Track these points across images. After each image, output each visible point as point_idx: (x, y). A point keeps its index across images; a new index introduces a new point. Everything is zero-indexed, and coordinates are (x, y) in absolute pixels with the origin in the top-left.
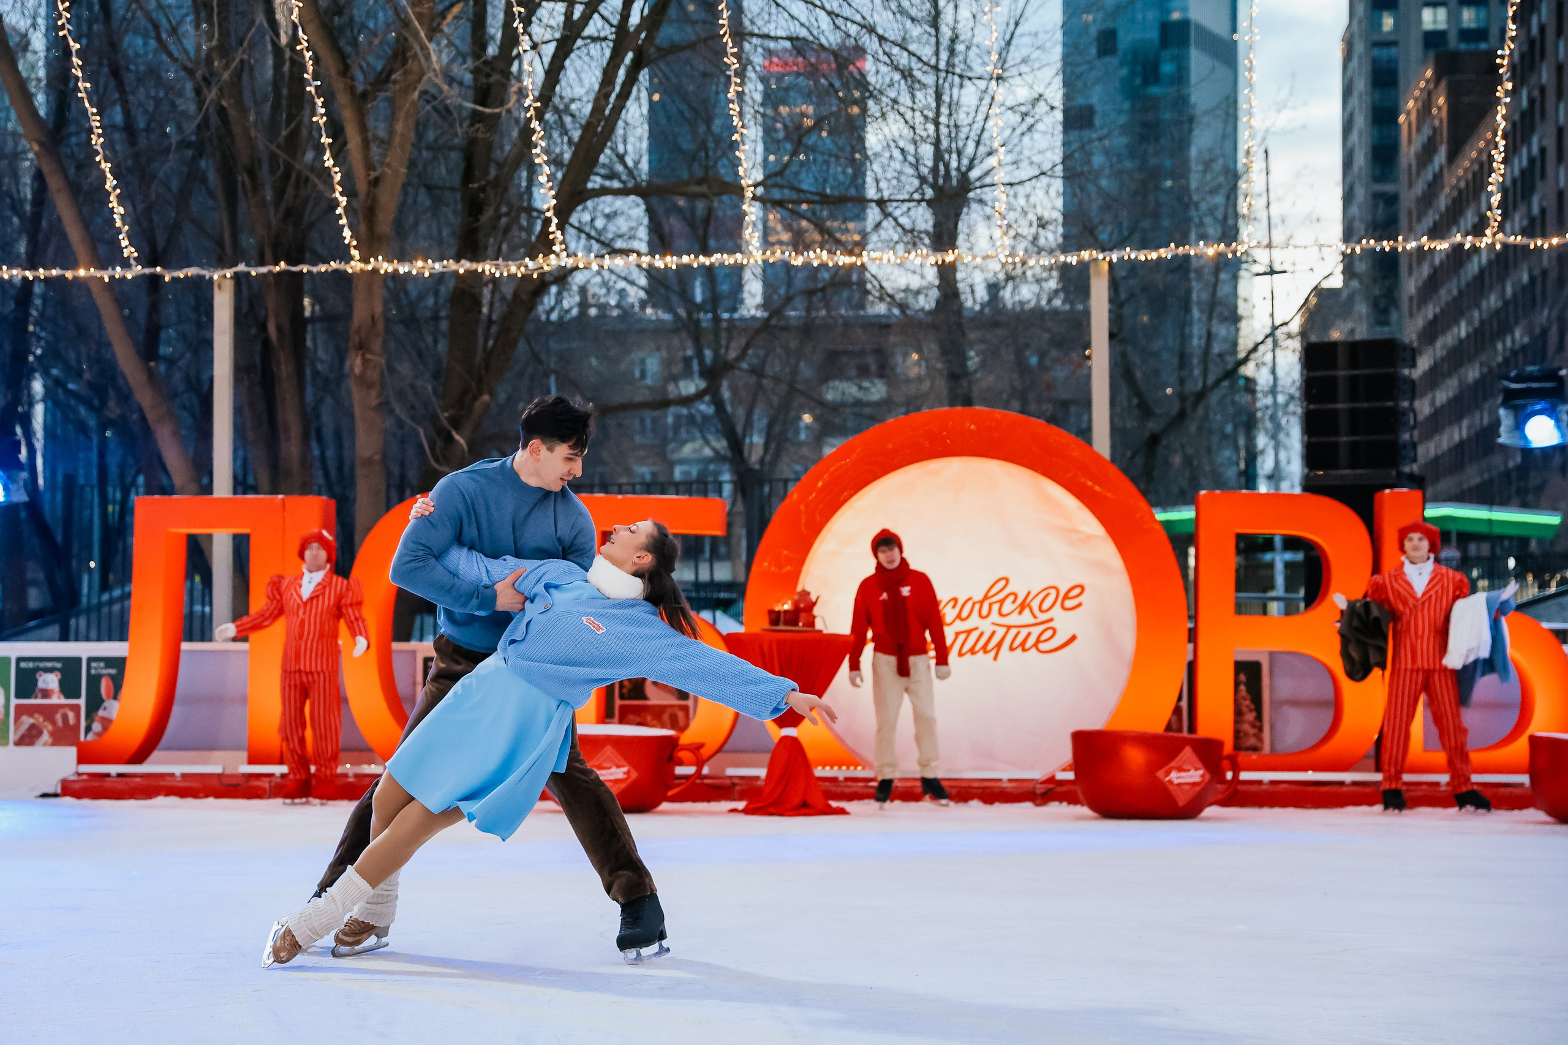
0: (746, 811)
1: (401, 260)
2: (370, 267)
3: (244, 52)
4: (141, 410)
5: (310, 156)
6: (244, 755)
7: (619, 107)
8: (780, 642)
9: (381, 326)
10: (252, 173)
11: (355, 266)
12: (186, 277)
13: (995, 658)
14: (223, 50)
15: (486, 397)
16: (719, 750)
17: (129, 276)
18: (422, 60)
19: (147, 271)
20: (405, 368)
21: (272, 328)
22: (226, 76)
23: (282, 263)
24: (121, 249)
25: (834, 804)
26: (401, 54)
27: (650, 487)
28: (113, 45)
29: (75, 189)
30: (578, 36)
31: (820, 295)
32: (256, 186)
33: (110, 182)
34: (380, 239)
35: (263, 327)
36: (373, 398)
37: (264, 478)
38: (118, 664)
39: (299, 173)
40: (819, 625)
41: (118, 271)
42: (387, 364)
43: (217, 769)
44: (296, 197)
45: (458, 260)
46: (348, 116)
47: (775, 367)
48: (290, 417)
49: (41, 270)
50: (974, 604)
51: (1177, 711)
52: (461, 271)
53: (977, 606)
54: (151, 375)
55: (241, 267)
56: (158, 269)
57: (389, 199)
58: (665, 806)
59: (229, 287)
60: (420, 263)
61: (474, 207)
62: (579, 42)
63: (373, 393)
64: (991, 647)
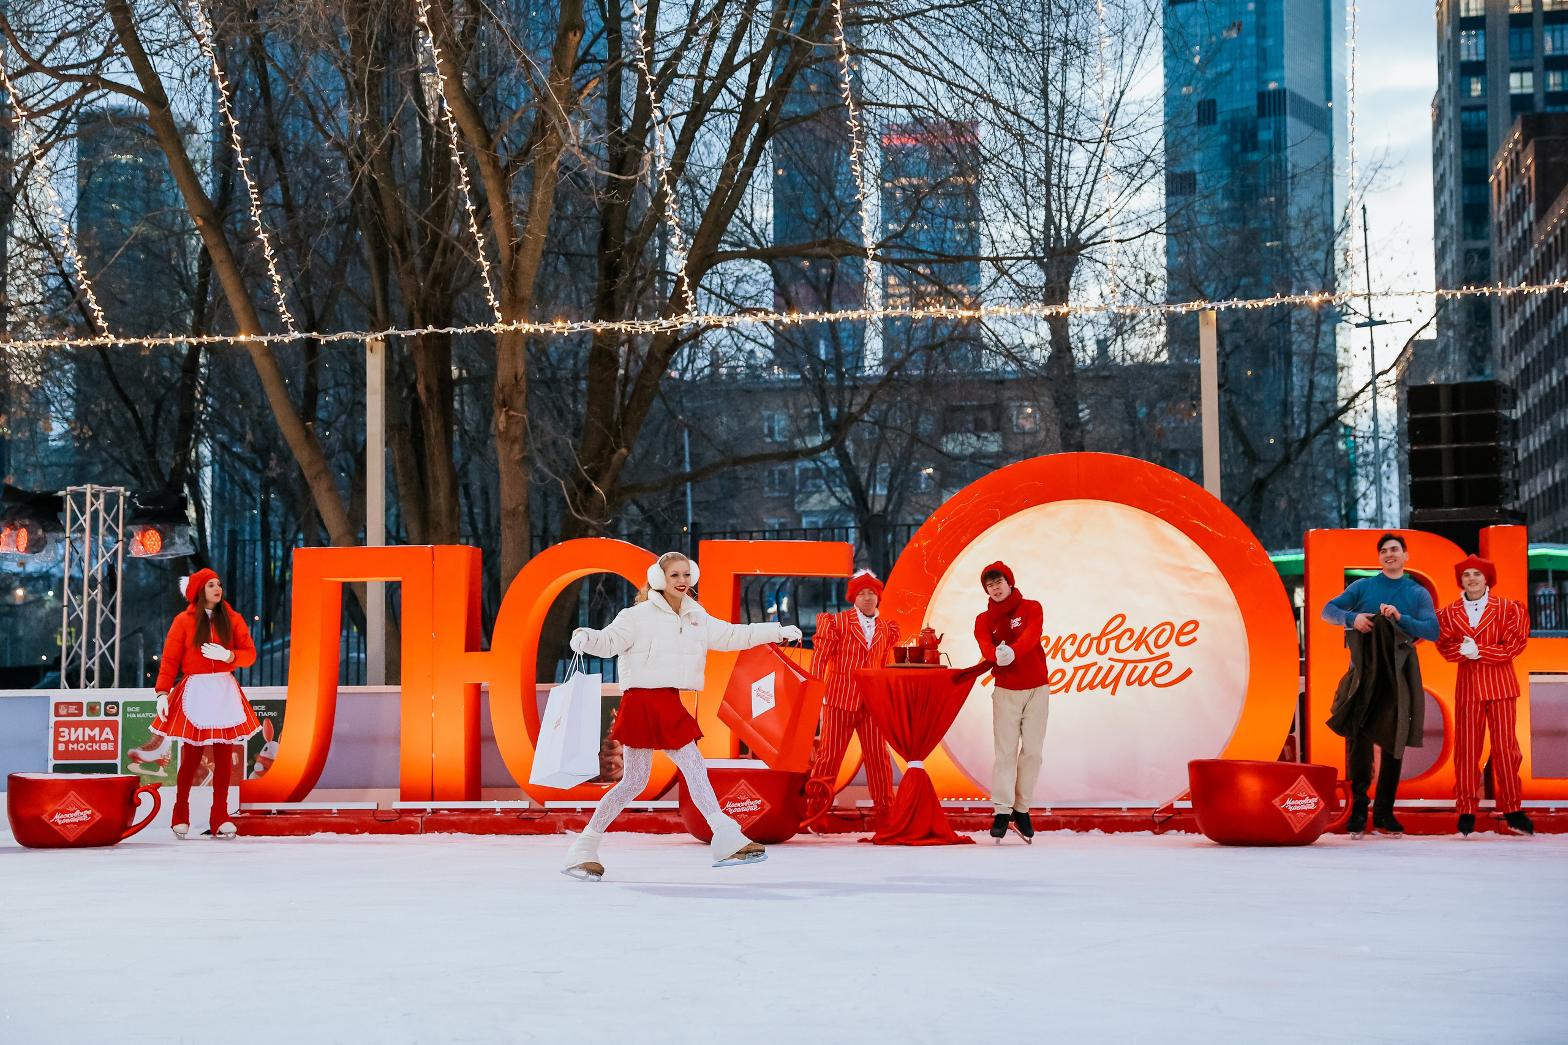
0: (875, 841)
1: (542, 321)
2: (512, 328)
3: (393, 128)
4: (300, 469)
5: (456, 227)
6: (397, 792)
7: (747, 175)
8: (906, 679)
9: (523, 384)
10: (401, 243)
11: (499, 327)
12: (340, 340)
13: (1113, 693)
14: (374, 126)
15: (624, 451)
16: (848, 783)
17: (286, 340)
18: (561, 132)
19: (304, 335)
20: (546, 424)
21: (421, 387)
22: (377, 150)
23: (430, 328)
24: (279, 315)
25: (960, 834)
26: (540, 128)
27: (778, 534)
28: (273, 126)
29: (236, 261)
30: (708, 109)
31: (939, 350)
32: (406, 255)
33: (268, 252)
34: (522, 301)
35: (413, 388)
36: (516, 453)
37: (414, 529)
38: (279, 706)
39: (446, 241)
40: (943, 661)
41: (277, 338)
42: (531, 420)
43: (372, 806)
44: (443, 264)
45: (595, 321)
46: (490, 185)
47: (896, 419)
48: (439, 473)
49: (205, 337)
50: (1092, 640)
51: (1290, 741)
52: (599, 330)
53: (1095, 642)
54: (308, 434)
55: (392, 331)
56: (314, 333)
57: (529, 263)
58: (797, 837)
59: (380, 347)
60: (560, 324)
61: (611, 271)
62: (708, 116)
63: (517, 447)
64: (1109, 682)
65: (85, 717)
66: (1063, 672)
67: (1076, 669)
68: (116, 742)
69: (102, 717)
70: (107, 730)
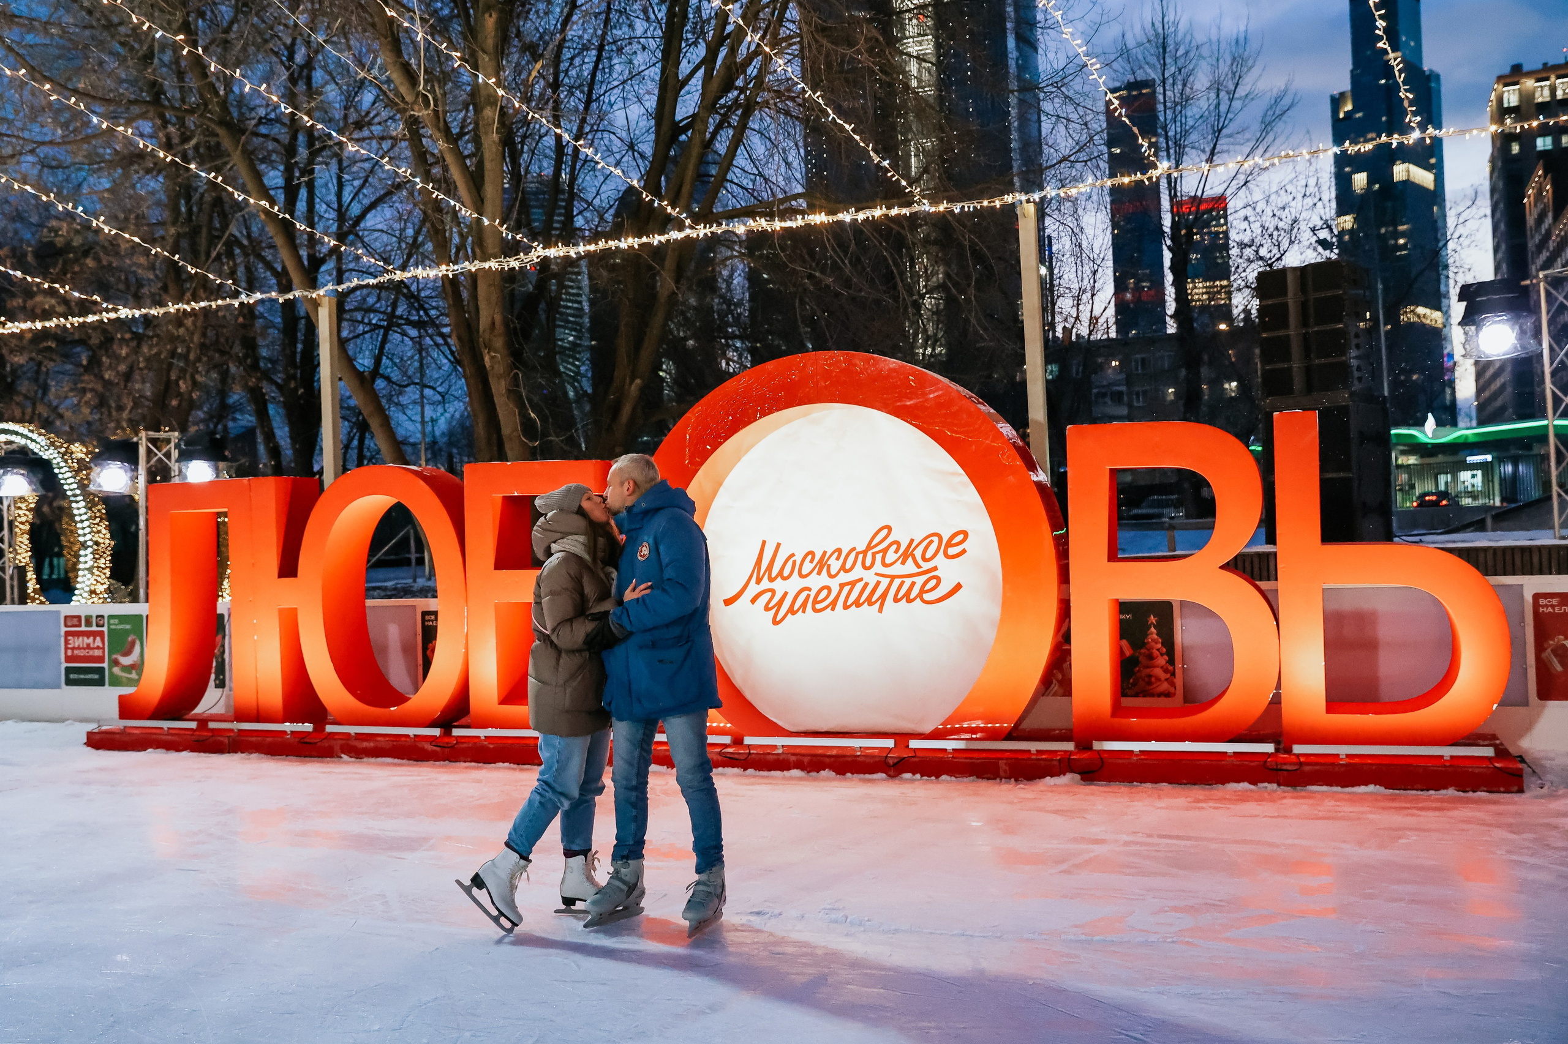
64: (875, 599)
65: (83, 628)
66: (829, 589)
67: (842, 586)
68: (103, 648)
69: (94, 628)
70: (98, 639)
